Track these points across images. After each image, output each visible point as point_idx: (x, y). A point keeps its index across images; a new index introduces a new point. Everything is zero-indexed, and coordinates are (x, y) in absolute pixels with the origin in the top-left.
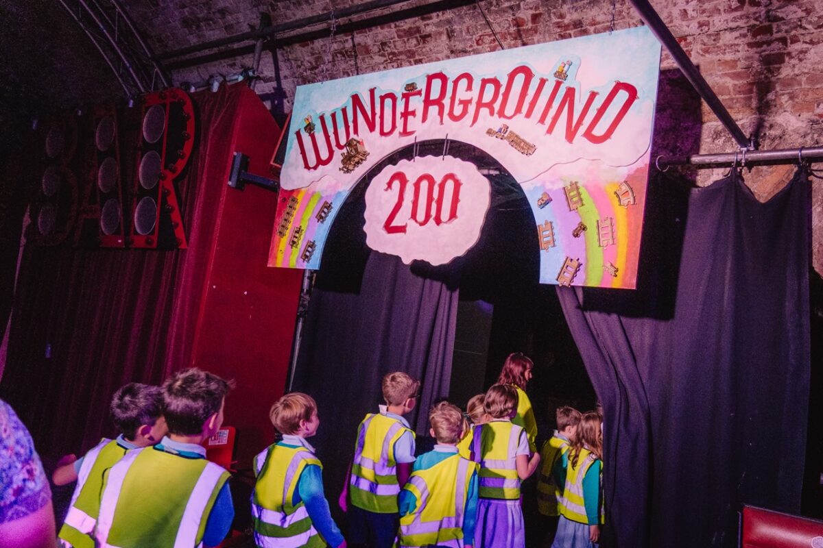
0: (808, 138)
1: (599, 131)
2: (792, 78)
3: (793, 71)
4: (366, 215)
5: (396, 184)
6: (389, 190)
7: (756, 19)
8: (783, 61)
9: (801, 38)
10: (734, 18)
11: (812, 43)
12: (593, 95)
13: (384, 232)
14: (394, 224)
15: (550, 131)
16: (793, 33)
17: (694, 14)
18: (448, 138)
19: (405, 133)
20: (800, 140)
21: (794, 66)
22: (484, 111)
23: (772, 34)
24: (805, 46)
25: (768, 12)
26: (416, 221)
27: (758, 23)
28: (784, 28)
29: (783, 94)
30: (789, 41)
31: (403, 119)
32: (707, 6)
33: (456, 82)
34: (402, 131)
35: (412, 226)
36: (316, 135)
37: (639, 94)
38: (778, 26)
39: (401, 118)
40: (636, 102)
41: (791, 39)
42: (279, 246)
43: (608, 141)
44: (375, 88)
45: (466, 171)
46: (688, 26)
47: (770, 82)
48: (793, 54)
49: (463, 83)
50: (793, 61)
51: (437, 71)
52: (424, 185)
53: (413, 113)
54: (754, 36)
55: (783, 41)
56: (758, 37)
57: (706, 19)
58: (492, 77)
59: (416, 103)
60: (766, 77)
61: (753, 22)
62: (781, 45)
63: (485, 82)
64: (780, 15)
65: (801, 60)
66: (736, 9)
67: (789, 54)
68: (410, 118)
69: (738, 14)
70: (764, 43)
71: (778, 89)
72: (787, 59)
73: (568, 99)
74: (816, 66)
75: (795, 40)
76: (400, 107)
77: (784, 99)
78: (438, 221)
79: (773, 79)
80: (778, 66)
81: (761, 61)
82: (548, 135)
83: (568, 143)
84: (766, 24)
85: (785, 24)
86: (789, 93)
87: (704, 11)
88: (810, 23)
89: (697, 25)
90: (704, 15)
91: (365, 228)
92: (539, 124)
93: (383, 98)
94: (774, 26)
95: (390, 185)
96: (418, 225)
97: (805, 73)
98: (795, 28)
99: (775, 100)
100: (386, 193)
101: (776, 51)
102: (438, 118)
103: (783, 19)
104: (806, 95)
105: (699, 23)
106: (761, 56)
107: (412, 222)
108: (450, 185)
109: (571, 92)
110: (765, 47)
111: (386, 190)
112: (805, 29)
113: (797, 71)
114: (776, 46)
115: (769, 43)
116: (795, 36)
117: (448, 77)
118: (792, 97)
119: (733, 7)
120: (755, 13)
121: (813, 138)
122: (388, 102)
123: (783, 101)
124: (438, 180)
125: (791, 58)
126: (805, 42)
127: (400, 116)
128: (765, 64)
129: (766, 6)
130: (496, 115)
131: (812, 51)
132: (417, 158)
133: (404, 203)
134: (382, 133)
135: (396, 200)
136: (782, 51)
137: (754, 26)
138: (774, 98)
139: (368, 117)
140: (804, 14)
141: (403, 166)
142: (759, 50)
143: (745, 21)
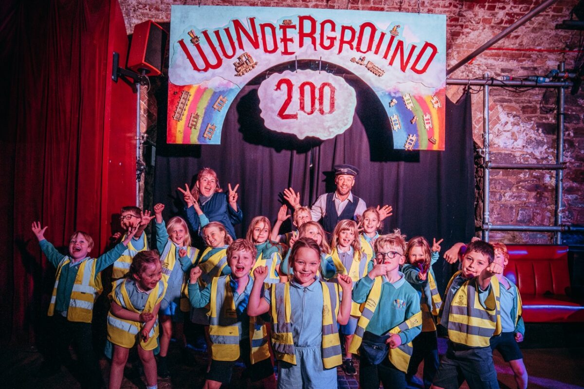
0: (464, 74)
1: (419, 67)
2: (461, 44)
3: (462, 41)
4: (261, 106)
5: (284, 87)
6: (279, 90)
7: (454, 14)
8: (459, 36)
9: (469, 27)
10: (445, 11)
11: (473, 30)
12: (414, 47)
13: (279, 119)
14: (286, 113)
15: (391, 64)
16: (467, 23)
17: (427, 5)
18: (322, 60)
19: (286, 52)
20: (461, 74)
21: (463, 39)
22: (346, 46)
23: (458, 22)
24: (470, 30)
25: (460, 11)
26: (305, 112)
27: (454, 16)
28: (464, 20)
29: (455, 51)
30: (464, 27)
31: (283, 43)
32: (434, 2)
33: (323, 24)
34: (283, 51)
35: (301, 114)
36: (201, 45)
37: (438, 50)
38: (462, 19)
39: (281, 42)
40: (437, 54)
41: (465, 26)
42: (176, 128)
43: (424, 74)
44: (255, 18)
45: (338, 82)
46: (423, 10)
47: (451, 44)
48: (465, 33)
49: (328, 26)
50: (464, 37)
51: (307, 14)
52: (307, 89)
53: (291, 40)
54: (451, 21)
55: (462, 26)
56: (452, 22)
57: (432, 8)
58: (349, 25)
59: (293, 34)
60: (450, 42)
61: (452, 15)
62: (460, 28)
63: (344, 28)
64: (464, 14)
65: (466, 36)
66: (447, 7)
67: (463, 33)
68: (289, 43)
69: (447, 9)
70: (454, 25)
71: (454, 48)
72: (461, 35)
73: (400, 47)
74: (472, 40)
75: (466, 27)
76: (279, 34)
77: (455, 53)
78: (322, 112)
79: (453, 43)
80: (457, 37)
81: (450, 34)
82: (390, 66)
83: (402, 72)
84: (457, 17)
85: (465, 19)
86: (457, 51)
87: (432, 4)
88: (474, 20)
89: (427, 10)
90: (432, 6)
91: (262, 115)
92: (384, 59)
93: (263, 27)
94: (460, 18)
95: (278, 87)
96: (306, 114)
97: (467, 43)
98: (468, 21)
99: (451, 53)
100: (276, 92)
101: (458, 31)
102: (313, 46)
103: (465, 16)
104: (464, 53)
105: (428, 9)
106: (451, 31)
107: (302, 112)
108: (327, 90)
109: (400, 43)
110: (454, 28)
111: (276, 90)
112: (472, 23)
113: (464, 41)
114: (458, 28)
115: (456, 26)
116: (467, 25)
117: (316, 20)
118: (458, 53)
119: (446, 6)
120: (455, 11)
121: (466, 74)
122: (268, 30)
123: (454, 54)
124: (318, 86)
125: (463, 35)
126: (470, 29)
127: (280, 40)
128: (452, 36)
129: (460, 9)
130: (355, 50)
131: (472, 33)
132: (299, 70)
133: (293, 99)
134: (266, 50)
135: (286, 97)
136: (460, 31)
137: (452, 17)
138: (451, 52)
139: (251, 37)
140: (473, 16)
141: (287, 74)
142: (451, 28)
143: (449, 13)
